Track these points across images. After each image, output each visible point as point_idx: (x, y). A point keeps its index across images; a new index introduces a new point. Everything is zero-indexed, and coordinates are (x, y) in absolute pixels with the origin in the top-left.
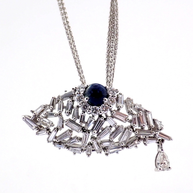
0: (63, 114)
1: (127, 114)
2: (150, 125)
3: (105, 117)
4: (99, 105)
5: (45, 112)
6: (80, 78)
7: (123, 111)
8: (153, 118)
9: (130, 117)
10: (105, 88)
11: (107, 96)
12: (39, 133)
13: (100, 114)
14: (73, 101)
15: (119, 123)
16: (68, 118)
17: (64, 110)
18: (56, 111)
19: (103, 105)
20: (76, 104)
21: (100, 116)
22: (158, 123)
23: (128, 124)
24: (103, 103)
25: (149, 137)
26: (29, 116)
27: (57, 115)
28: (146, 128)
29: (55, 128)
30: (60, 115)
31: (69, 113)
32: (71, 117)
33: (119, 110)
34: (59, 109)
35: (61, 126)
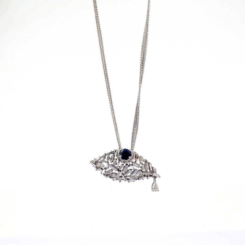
0: (109, 161)
1: (140, 164)
2: (150, 170)
3: (129, 165)
4: (126, 159)
5: (100, 160)
6: (119, 147)
7: (138, 162)
8: (152, 166)
9: (141, 165)
10: (130, 151)
11: (131, 155)
12: (97, 169)
13: (127, 163)
14: (114, 156)
15: (136, 168)
16: (111, 164)
17: (110, 160)
18: (106, 160)
19: (128, 159)
20: (115, 157)
21: (127, 165)
22: (154, 169)
23: (140, 169)
24: (128, 158)
25: (150, 175)
26: (93, 161)
27: (106, 162)
28: (148, 171)
29: (105, 168)
30: (108, 162)
31: (112, 162)
32: (113, 163)
33: (136, 162)
34: (108, 159)
35: (108, 167)
